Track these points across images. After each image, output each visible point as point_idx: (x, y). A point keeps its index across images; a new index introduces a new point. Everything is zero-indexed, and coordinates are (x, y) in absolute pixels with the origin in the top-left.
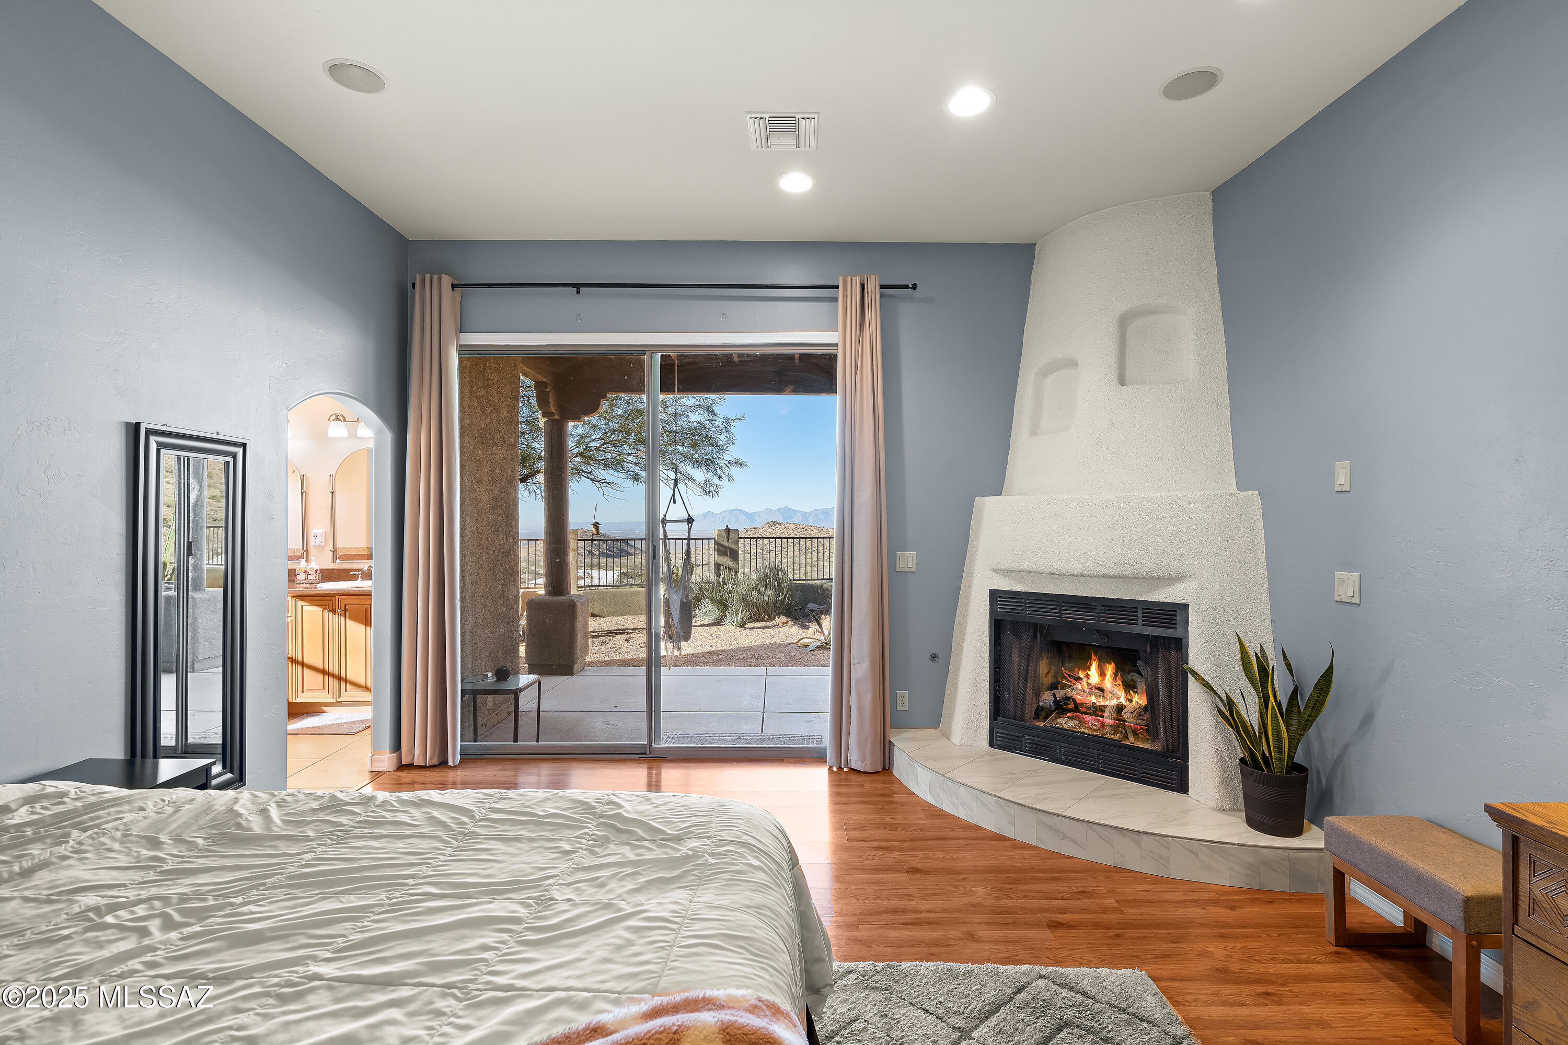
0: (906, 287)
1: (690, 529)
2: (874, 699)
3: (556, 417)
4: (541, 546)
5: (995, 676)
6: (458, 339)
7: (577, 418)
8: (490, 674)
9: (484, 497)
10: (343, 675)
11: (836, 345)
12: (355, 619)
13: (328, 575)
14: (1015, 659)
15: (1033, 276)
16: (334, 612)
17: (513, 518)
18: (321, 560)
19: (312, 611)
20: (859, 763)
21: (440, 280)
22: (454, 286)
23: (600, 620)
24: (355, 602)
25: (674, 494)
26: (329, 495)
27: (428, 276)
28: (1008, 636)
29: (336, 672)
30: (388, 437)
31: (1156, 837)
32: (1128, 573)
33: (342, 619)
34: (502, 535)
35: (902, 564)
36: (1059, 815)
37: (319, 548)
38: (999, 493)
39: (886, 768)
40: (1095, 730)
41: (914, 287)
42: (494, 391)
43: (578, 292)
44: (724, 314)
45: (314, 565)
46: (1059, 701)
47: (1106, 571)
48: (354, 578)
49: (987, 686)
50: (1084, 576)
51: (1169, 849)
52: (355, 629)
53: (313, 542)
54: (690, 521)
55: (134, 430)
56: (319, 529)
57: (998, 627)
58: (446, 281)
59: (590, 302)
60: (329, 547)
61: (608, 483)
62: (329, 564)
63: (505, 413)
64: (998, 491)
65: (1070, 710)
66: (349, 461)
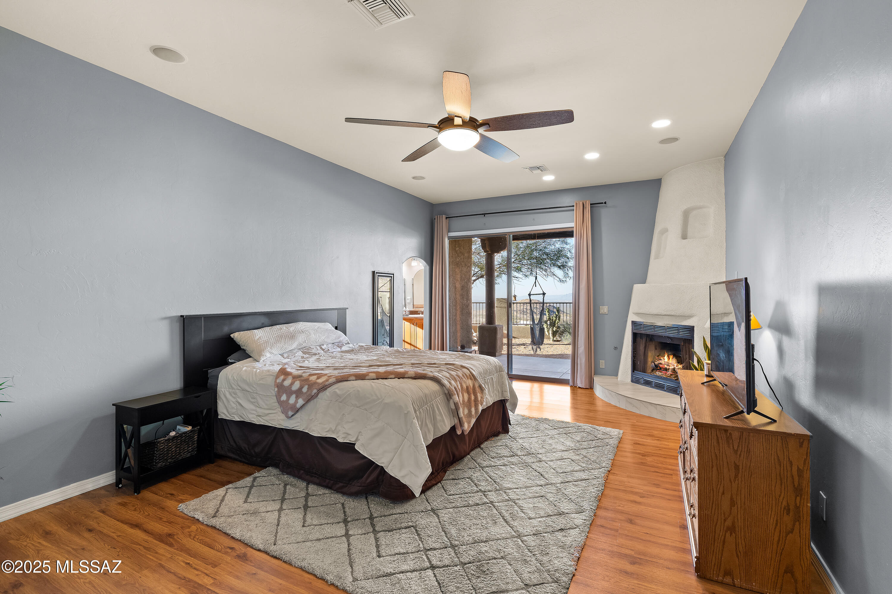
0: (602, 203)
1: (544, 297)
2: (586, 360)
3: (489, 252)
4: (484, 305)
5: (633, 354)
6: (448, 235)
7: (498, 252)
8: (459, 347)
9: (458, 285)
10: (416, 346)
11: (573, 227)
12: (419, 327)
13: (412, 313)
14: (642, 348)
15: (660, 193)
16: (413, 324)
17: (470, 293)
18: (409, 308)
19: (407, 324)
20: (580, 384)
21: (442, 217)
22: (446, 218)
23: (517, 340)
24: (419, 321)
25: (535, 282)
26: (412, 285)
27: (439, 216)
28: (638, 339)
29: (414, 345)
30: (428, 268)
31: (662, 406)
32: (673, 314)
33: (416, 327)
34: (465, 300)
35: (602, 311)
36: (632, 398)
37: (409, 303)
38: (645, 283)
39: (591, 387)
40: (668, 376)
41: (605, 203)
42: (462, 248)
43: (484, 216)
44: (534, 219)
45: (408, 309)
46: (657, 365)
47: (665, 313)
48: (419, 314)
49: (631, 359)
50: (658, 315)
51: (666, 410)
52: (419, 330)
53: (407, 301)
54: (544, 294)
55: (374, 272)
56: (409, 297)
57: (635, 336)
58: (444, 217)
59: (489, 219)
60: (412, 303)
61: (517, 278)
62: (412, 310)
63: (466, 255)
64: (644, 281)
65: (658, 370)
66: (417, 274)
